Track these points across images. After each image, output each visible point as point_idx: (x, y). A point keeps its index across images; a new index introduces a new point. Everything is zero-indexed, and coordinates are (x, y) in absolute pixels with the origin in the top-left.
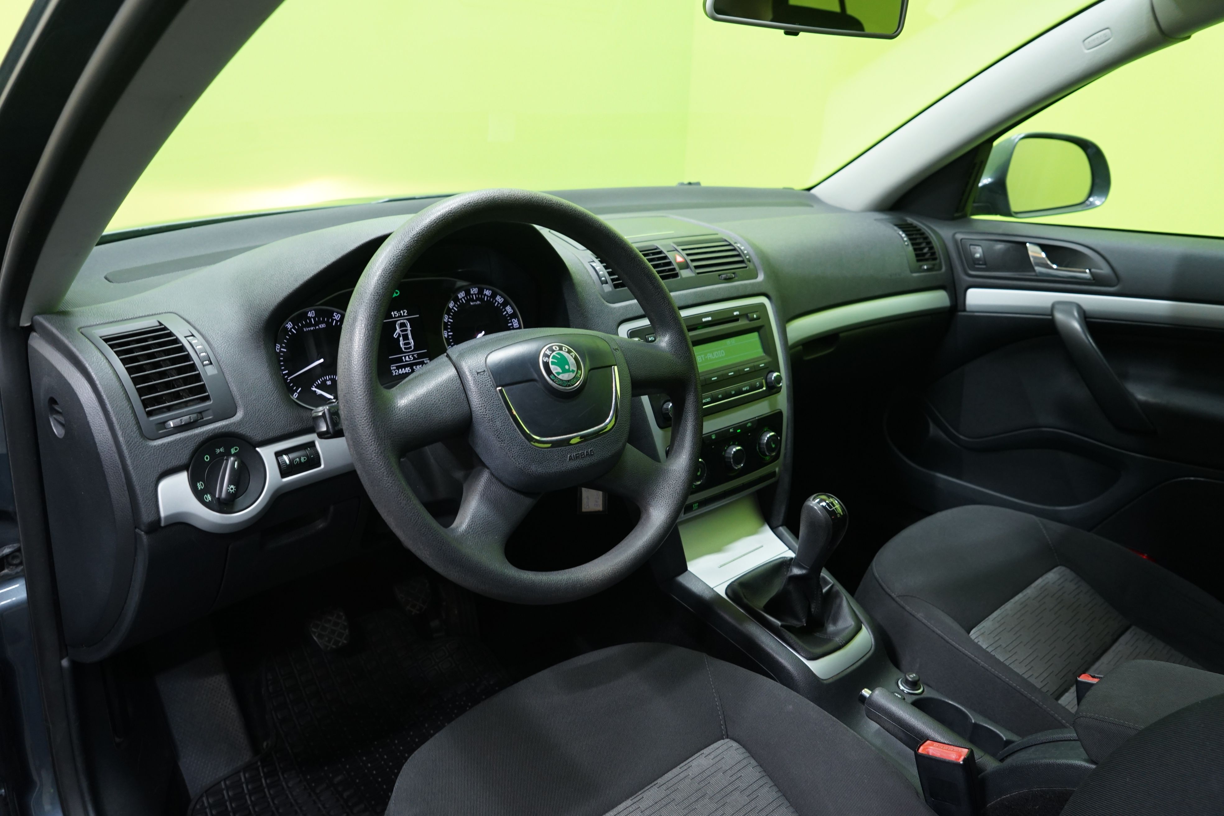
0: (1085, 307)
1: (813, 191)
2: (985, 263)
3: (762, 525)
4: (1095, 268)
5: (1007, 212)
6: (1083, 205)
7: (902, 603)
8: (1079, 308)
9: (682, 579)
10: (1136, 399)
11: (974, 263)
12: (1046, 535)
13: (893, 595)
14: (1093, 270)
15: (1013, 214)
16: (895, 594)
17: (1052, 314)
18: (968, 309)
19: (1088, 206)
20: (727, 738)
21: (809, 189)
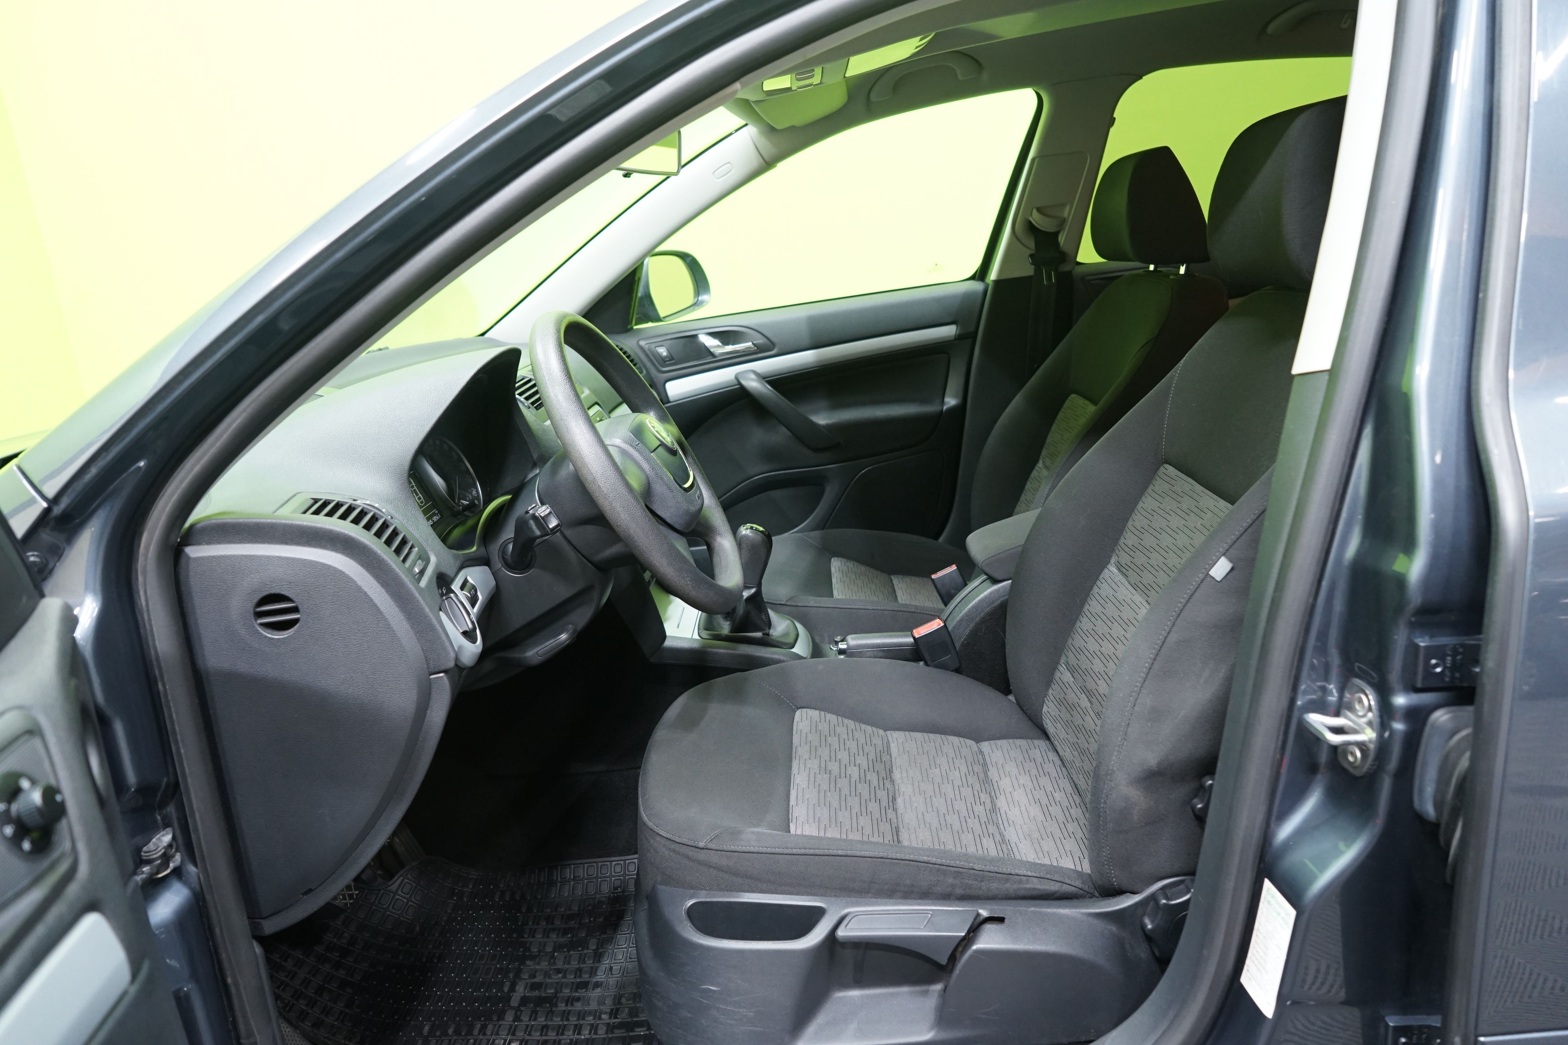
0: (759, 371)
1: (486, 335)
2: (671, 359)
3: (669, 597)
4: (755, 340)
5: (658, 319)
6: (696, 305)
7: (794, 604)
8: (754, 372)
9: (668, 643)
10: (819, 425)
11: (664, 361)
12: (812, 542)
13: (782, 602)
14: (754, 342)
15: (662, 319)
16: (784, 601)
17: (740, 383)
18: (671, 399)
19: (699, 304)
20: (798, 709)
21: (483, 334)
